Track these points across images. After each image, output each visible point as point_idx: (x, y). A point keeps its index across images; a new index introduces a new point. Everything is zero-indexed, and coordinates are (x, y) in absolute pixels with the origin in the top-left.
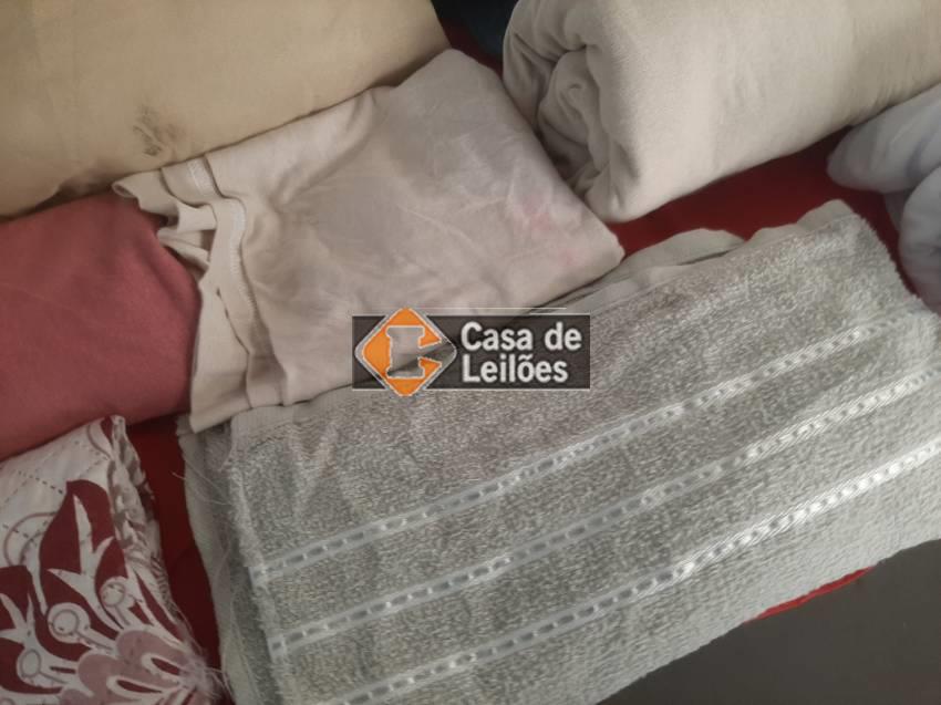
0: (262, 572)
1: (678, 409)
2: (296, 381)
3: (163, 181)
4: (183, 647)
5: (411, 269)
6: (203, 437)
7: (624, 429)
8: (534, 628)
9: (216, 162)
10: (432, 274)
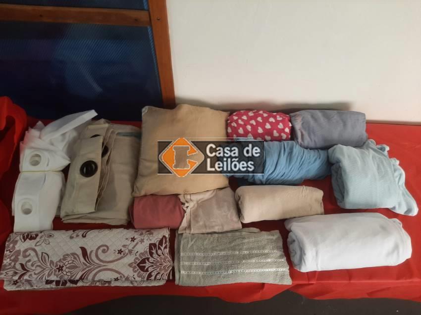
0: (182, 254)
1: (238, 253)
2: (192, 231)
3: (184, 196)
4: (171, 260)
5: (212, 220)
6: (179, 234)
7: (230, 252)
8: (210, 273)
9: (192, 196)
10: (214, 222)
